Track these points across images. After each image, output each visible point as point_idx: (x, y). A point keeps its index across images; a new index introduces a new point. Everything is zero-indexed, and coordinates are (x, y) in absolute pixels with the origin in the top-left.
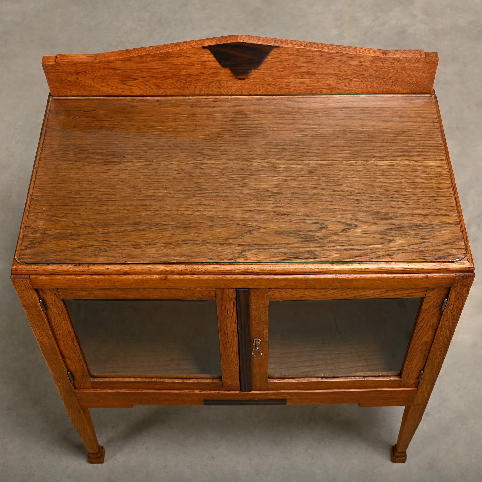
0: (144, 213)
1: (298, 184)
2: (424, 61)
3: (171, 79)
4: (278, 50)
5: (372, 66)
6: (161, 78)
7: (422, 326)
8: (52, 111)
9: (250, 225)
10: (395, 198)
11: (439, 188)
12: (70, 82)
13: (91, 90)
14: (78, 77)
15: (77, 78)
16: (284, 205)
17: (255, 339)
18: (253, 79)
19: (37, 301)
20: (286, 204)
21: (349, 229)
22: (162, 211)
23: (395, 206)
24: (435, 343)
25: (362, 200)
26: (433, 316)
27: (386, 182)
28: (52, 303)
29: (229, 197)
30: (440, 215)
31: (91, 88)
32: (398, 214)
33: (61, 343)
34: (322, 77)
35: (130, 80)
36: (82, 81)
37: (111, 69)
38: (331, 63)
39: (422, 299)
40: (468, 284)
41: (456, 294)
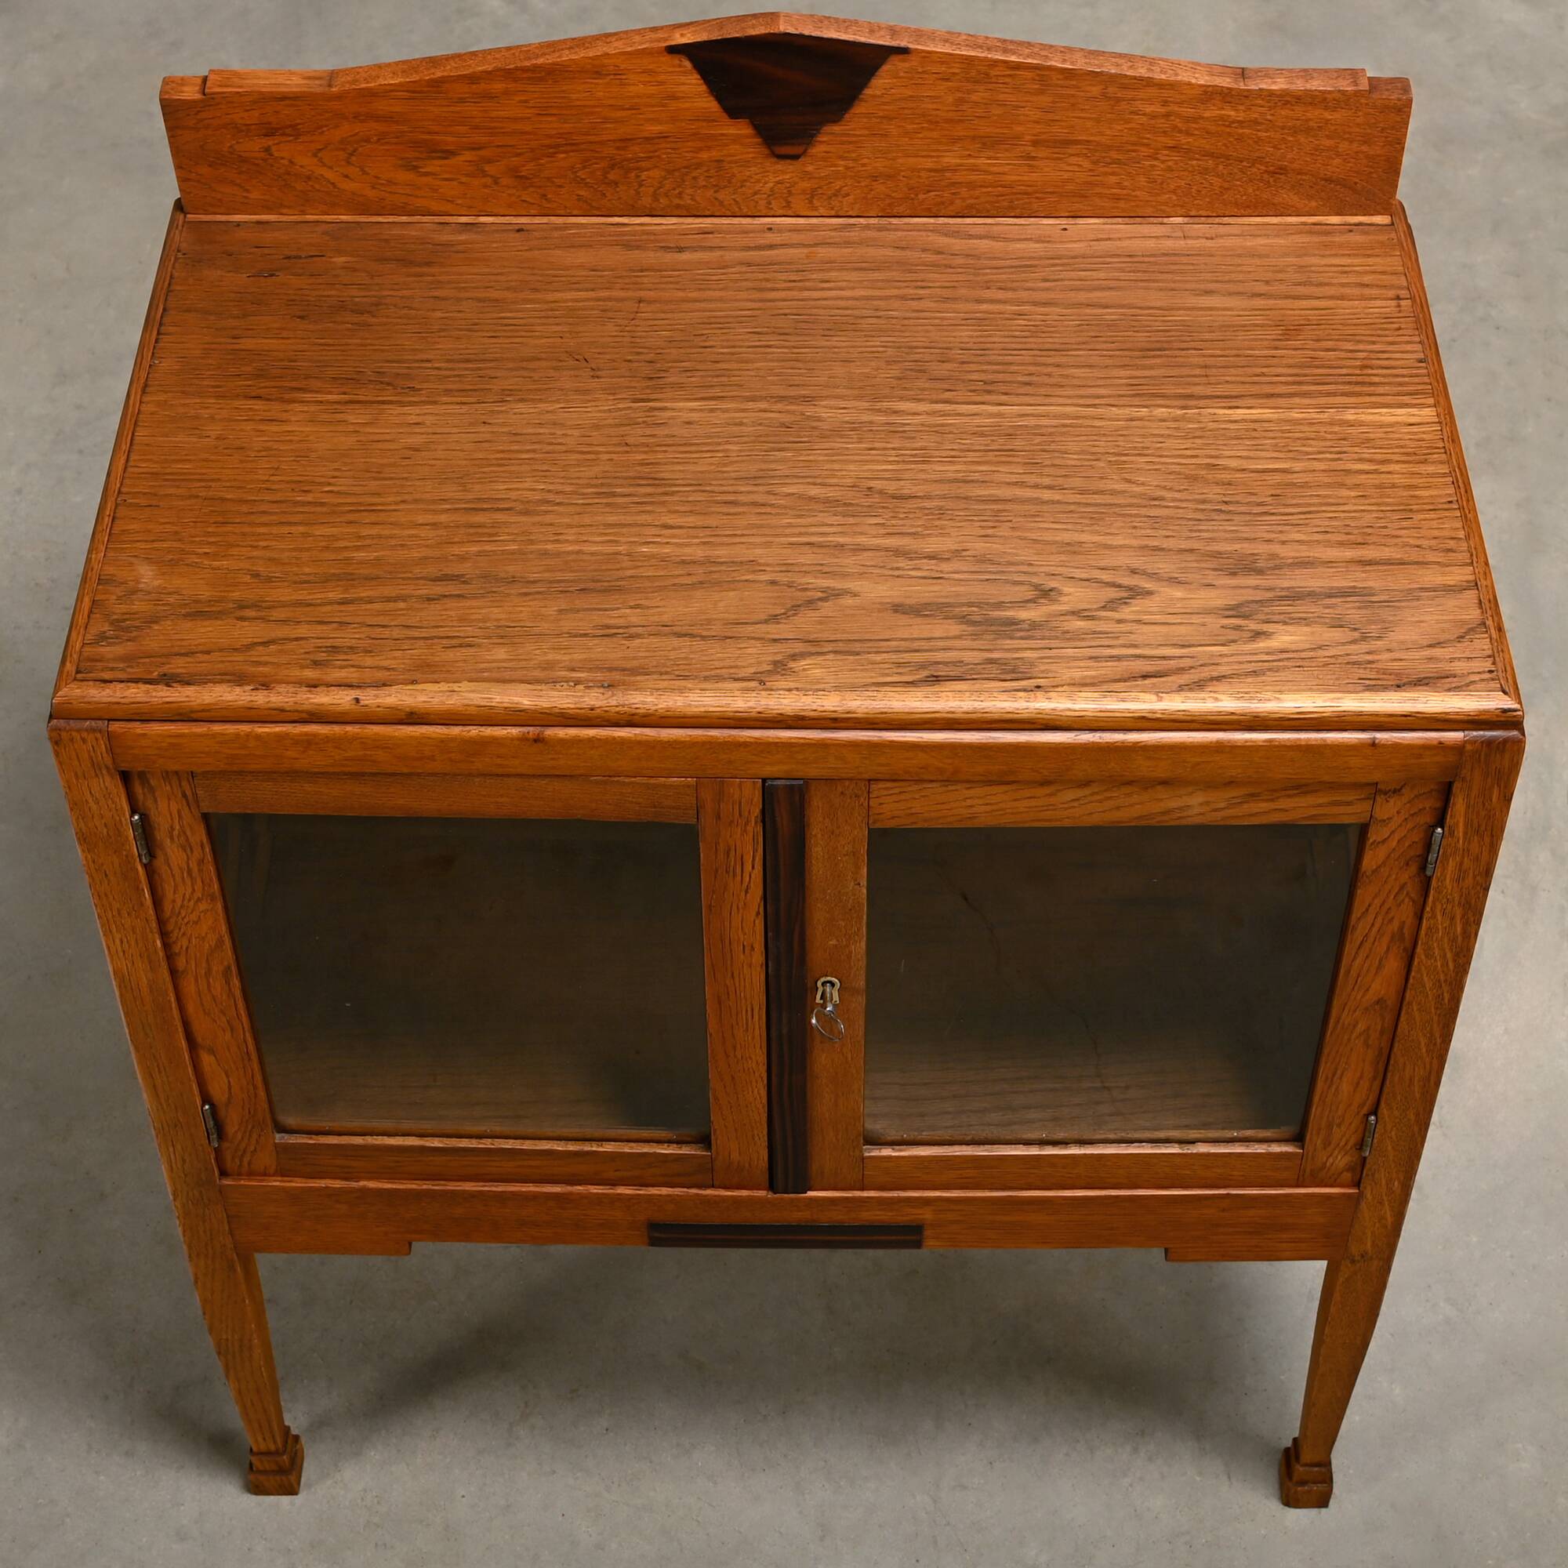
0: (474, 549)
1: (964, 472)
2: (1367, 104)
3: (563, 155)
4: (904, 61)
5: (1203, 118)
6: (532, 150)
7: (1367, 935)
8: (184, 254)
9: (810, 586)
10: (1273, 514)
11: (1415, 487)
12: (244, 160)
14: (270, 143)
15: (267, 150)
16: (919, 529)
17: (823, 979)
18: (824, 159)
19: (123, 819)
20: (927, 528)
21: (1124, 602)
22: (532, 542)
23: (1274, 536)
24: (1410, 1003)
25: (1168, 518)
26: (1401, 897)
27: (1244, 470)
28: (172, 828)
29: (744, 504)
30: (1417, 563)
32: (1282, 558)
33: (189, 987)
34: (1042, 152)
35: (434, 158)
36: (283, 158)
37: (377, 118)
38: (1073, 105)
39: (1364, 829)
40: (1506, 770)
41: (1468, 807)
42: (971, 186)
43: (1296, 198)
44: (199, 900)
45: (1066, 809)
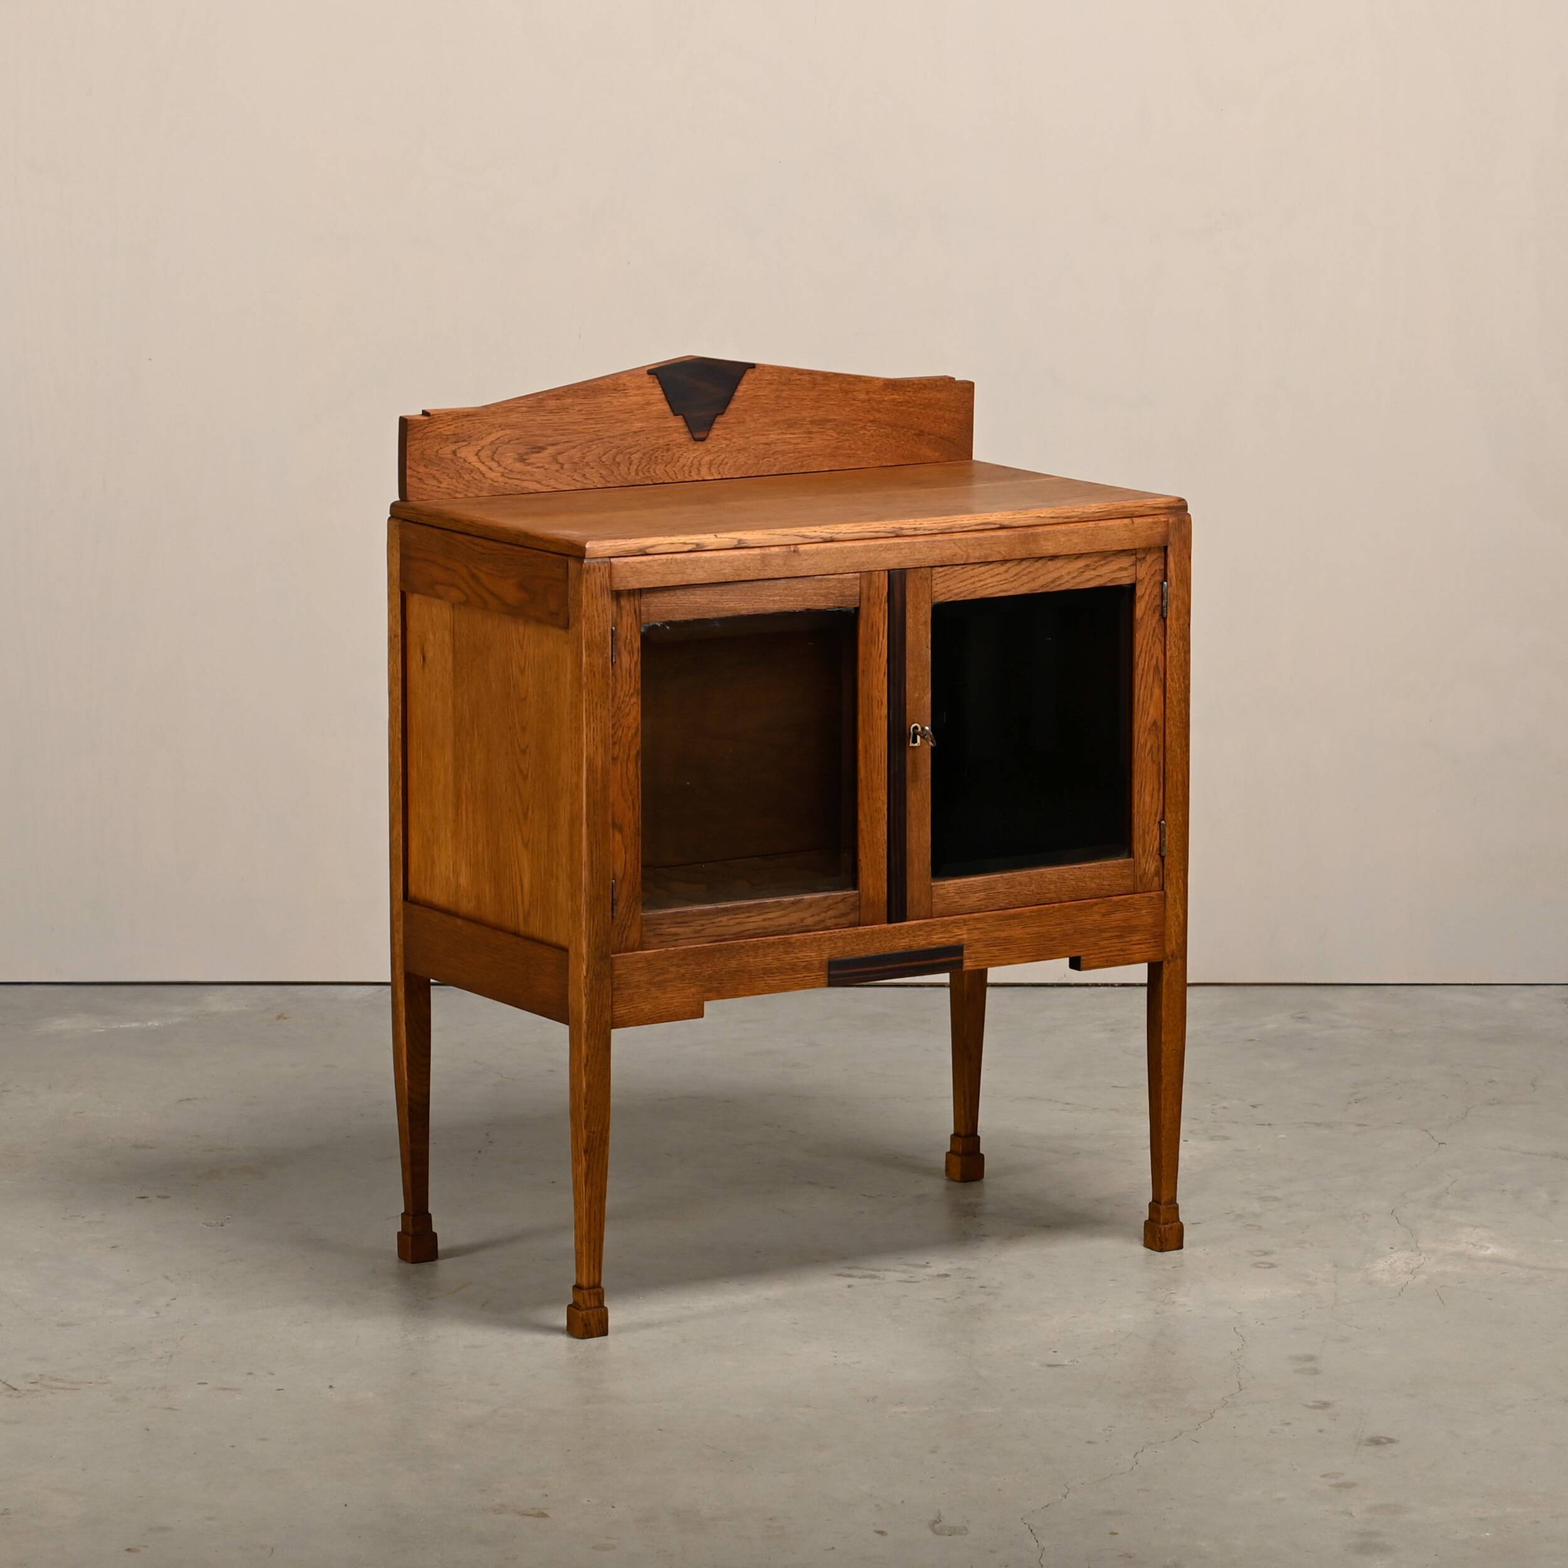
2: (955, 387)
4: (751, 374)
5: (884, 401)
7: (1142, 672)
14: (457, 447)
15: (454, 452)
17: (913, 726)
18: (716, 440)
19: (609, 628)
24: (1169, 720)
26: (1155, 638)
28: (626, 638)
31: (473, 474)
33: (618, 772)
34: (815, 429)
35: (533, 453)
36: (461, 458)
37: (510, 427)
38: (827, 397)
39: (1133, 587)
41: (1174, 565)
42: (783, 453)
44: (631, 695)
45: (1013, 582)
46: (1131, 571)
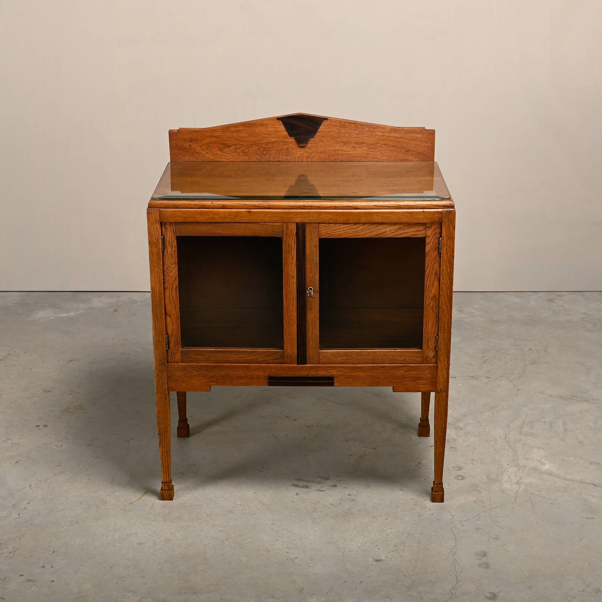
2: (425, 133)
3: (254, 147)
4: (326, 122)
5: (391, 136)
6: (247, 145)
7: (429, 274)
12: (185, 148)
13: (199, 156)
14: (191, 144)
15: (190, 146)
17: (309, 288)
18: (310, 148)
19: (159, 238)
24: (441, 295)
26: (435, 261)
28: (169, 241)
31: (199, 155)
33: (167, 294)
34: (357, 146)
35: (226, 148)
36: (193, 148)
37: (215, 137)
38: (363, 133)
39: (424, 239)
40: (453, 219)
41: (446, 231)
42: (342, 155)
43: (412, 158)
44: (173, 264)
45: (361, 232)
46: (423, 232)
